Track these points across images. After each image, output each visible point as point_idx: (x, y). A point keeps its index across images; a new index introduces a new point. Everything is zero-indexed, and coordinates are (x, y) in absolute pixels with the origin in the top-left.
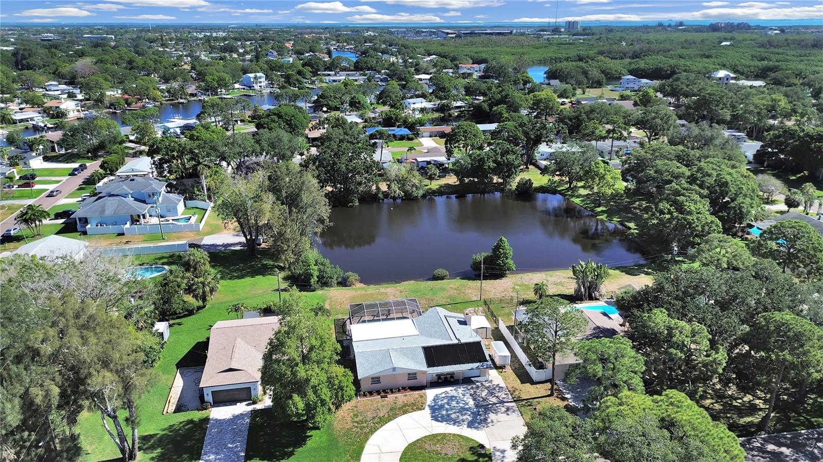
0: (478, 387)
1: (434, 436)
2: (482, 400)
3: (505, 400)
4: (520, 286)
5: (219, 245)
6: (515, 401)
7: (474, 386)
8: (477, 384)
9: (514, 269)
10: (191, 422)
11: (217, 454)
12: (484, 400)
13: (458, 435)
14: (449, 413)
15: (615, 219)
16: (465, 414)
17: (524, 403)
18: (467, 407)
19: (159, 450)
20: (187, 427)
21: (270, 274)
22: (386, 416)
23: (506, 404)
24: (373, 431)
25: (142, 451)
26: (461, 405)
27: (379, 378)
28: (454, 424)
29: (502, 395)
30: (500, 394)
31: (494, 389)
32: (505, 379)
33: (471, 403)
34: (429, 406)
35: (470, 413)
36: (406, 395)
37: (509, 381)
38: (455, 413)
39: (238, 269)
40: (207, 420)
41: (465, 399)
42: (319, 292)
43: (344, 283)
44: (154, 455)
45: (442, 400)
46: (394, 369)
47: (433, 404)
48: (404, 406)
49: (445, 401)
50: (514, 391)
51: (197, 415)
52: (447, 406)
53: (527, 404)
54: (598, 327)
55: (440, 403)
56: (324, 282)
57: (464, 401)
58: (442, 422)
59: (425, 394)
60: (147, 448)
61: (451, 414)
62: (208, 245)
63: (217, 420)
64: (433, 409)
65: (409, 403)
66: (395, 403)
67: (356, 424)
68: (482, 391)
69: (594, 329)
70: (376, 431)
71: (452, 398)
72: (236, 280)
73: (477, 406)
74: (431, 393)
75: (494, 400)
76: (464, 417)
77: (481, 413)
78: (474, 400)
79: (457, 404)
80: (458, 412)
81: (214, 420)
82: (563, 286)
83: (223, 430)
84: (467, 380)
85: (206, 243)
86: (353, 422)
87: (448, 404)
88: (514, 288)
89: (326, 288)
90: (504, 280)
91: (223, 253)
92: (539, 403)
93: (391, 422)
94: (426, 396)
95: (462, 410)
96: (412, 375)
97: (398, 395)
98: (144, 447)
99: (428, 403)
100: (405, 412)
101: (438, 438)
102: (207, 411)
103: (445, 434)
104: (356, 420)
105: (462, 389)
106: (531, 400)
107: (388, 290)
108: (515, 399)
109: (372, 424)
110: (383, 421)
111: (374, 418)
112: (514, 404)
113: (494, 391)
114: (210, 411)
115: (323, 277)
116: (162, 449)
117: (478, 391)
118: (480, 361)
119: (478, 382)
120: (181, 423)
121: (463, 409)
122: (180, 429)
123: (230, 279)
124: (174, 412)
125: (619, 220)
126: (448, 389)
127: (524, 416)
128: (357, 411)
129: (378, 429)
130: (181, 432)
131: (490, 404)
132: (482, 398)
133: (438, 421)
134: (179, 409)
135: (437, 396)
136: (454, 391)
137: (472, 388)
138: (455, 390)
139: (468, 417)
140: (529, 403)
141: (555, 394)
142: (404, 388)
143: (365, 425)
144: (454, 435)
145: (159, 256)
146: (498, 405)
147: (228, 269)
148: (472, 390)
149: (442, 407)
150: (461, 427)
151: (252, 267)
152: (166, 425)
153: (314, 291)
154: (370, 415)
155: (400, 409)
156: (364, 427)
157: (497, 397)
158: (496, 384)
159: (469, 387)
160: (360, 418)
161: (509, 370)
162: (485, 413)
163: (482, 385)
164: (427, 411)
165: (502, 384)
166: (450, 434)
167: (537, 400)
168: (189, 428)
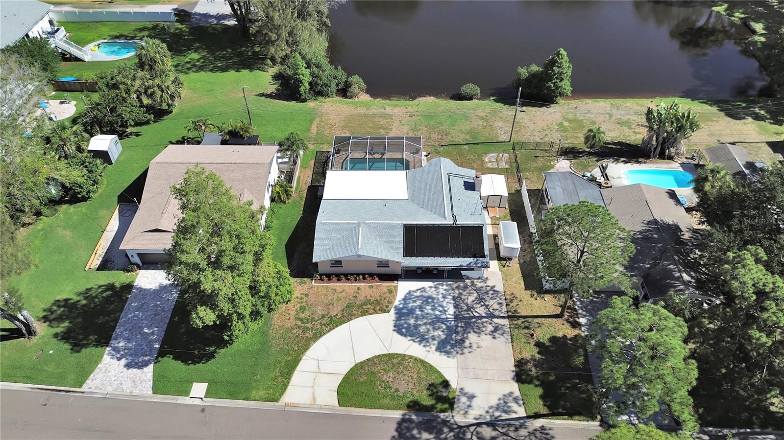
0: (466, 287)
1: (391, 356)
2: (465, 308)
3: (497, 313)
4: (570, 121)
5: (212, 16)
6: (509, 317)
7: (462, 285)
8: (467, 281)
9: (569, 94)
10: (111, 287)
11: (129, 340)
12: (469, 308)
13: (421, 360)
14: (419, 322)
15: (737, 14)
16: (439, 328)
17: (519, 322)
18: (444, 316)
19: (66, 324)
20: (105, 294)
21: (258, 69)
22: (339, 316)
23: (495, 320)
24: (316, 337)
25: (48, 323)
26: (437, 313)
27: (341, 261)
28: (420, 342)
29: (493, 304)
30: (492, 302)
31: (487, 293)
32: (505, 278)
33: (451, 310)
34: (396, 307)
35: (444, 327)
36: (372, 287)
37: (510, 282)
38: (425, 324)
39: (224, 57)
40: (128, 287)
41: (444, 304)
42: (311, 104)
43: (344, 92)
44: (59, 330)
45: (415, 302)
46: (359, 256)
47: (401, 306)
48: (365, 304)
49: (418, 303)
50: (511, 301)
51: (118, 278)
52: (418, 312)
53: (523, 325)
54: (655, 222)
55: (411, 305)
56: (318, 91)
57: (442, 306)
58: (405, 336)
59: (396, 287)
60: (55, 319)
61: (420, 325)
62: (200, 14)
63: (141, 290)
64: (401, 314)
65: (373, 299)
66: (356, 297)
67: (299, 323)
68: (470, 294)
70: (321, 336)
71: (428, 300)
72: (218, 73)
73: (457, 317)
74: (404, 287)
75: (481, 310)
76: (436, 333)
77: (459, 329)
78: (456, 307)
79: (432, 310)
80: (430, 324)
81: (137, 289)
82: (630, 128)
83: (145, 306)
84: (455, 274)
85: (198, 11)
86: (296, 319)
87: (421, 308)
88: (561, 124)
89: (321, 99)
90: (553, 108)
91: (214, 29)
92: (540, 325)
93: (344, 325)
94: (397, 292)
95: (436, 321)
96: (383, 264)
97: (362, 285)
98: (52, 317)
99: (396, 303)
100: (365, 313)
101: (395, 361)
102: (134, 274)
103: (405, 355)
104: (302, 316)
105: (445, 287)
106: (530, 320)
107: (396, 110)
108: (510, 314)
109: (319, 326)
110: (334, 322)
111: (323, 316)
112: (505, 322)
113: (485, 297)
114: (137, 274)
115: (317, 84)
116: (70, 323)
117: (464, 293)
118: (474, 256)
119: (468, 278)
120: (100, 287)
121: (438, 320)
122: (96, 297)
123: (211, 71)
124: (98, 269)
126: (427, 284)
127: (514, 344)
128: (306, 302)
129: (325, 334)
130: (96, 300)
131: (475, 317)
132: (467, 305)
133: (401, 333)
134: (103, 267)
135: (409, 293)
136: (433, 289)
137: (458, 287)
138: (435, 287)
139: (441, 333)
140: (526, 324)
141: (566, 315)
142: (371, 275)
143: (309, 325)
144: (416, 359)
145: (140, 25)
146: (484, 320)
147: (213, 54)
148: (457, 291)
149: (411, 311)
150: (428, 348)
151: (240, 54)
152: (82, 289)
153: (305, 101)
154: (320, 311)
155: (359, 307)
156: (307, 328)
157: (487, 306)
158: (491, 285)
159: (455, 285)
160: (307, 313)
161: (515, 265)
162: (465, 330)
163: (473, 284)
164: (391, 315)
165: (500, 287)
166: (411, 357)
167: (539, 320)
168: (108, 296)
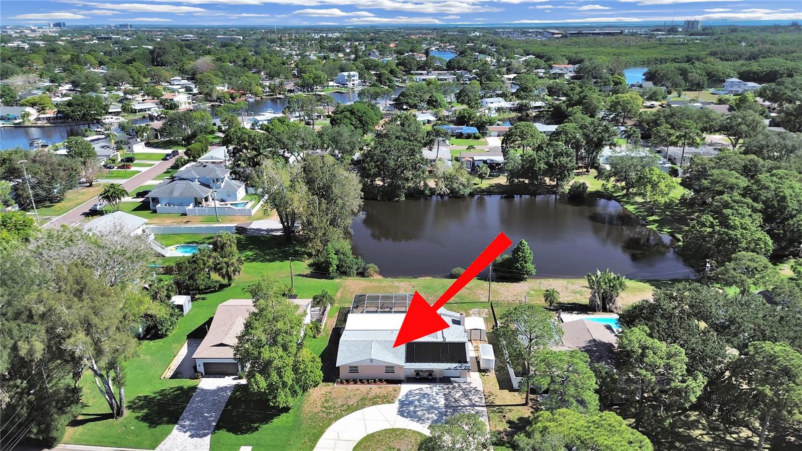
0: (454, 388)
1: (394, 430)
2: (453, 400)
3: (478, 404)
4: (535, 291)
5: (264, 230)
6: (487, 406)
7: (451, 386)
8: (454, 384)
9: (534, 274)
10: (180, 388)
11: (192, 420)
12: (456, 401)
13: (418, 432)
14: (417, 409)
15: (665, 230)
16: (432, 413)
17: (495, 409)
18: (437, 406)
19: (145, 411)
20: (175, 393)
21: (298, 260)
22: (355, 405)
23: (476, 408)
24: (337, 418)
25: (131, 410)
26: (431, 403)
27: (356, 367)
28: (418, 421)
29: (475, 399)
30: (474, 397)
31: (470, 391)
32: (484, 383)
33: (442, 402)
34: (399, 400)
35: (437, 412)
36: (381, 387)
37: (487, 385)
38: (422, 410)
39: (272, 253)
40: (194, 389)
41: (437, 398)
42: (337, 281)
43: (362, 274)
44: (139, 415)
45: (414, 396)
46: (372, 360)
47: (404, 399)
48: (375, 398)
49: (417, 397)
50: (489, 396)
51: (186, 383)
52: (416, 403)
53: (498, 411)
54: (594, 340)
55: (411, 399)
56: (343, 271)
57: (435, 400)
58: (407, 417)
59: (399, 388)
60: (137, 408)
61: (418, 411)
62: (254, 229)
63: (203, 390)
64: (402, 404)
65: (381, 395)
66: (368, 394)
67: (324, 409)
68: (457, 392)
69: (589, 342)
70: (341, 418)
71: (424, 396)
72: (266, 263)
73: (446, 406)
74: (405, 388)
75: (466, 402)
76: (430, 416)
77: (448, 413)
78: (446, 399)
79: (428, 401)
80: (426, 410)
81: (200, 390)
82: (581, 295)
83: (205, 400)
84: (445, 380)
85: (253, 228)
86: (322, 407)
87: (419, 400)
88: (528, 293)
89: (344, 277)
90: (522, 284)
91: (264, 237)
92: (510, 411)
93: (358, 412)
94: (400, 391)
95: (430, 409)
96: (390, 369)
97: (374, 386)
98: (135, 406)
99: (400, 397)
100: (374, 404)
101: (397, 432)
102: (198, 380)
103: (405, 429)
104: (326, 405)
105: (438, 388)
106: (503, 407)
107: (402, 284)
108: (488, 404)
109: (339, 411)
110: (350, 409)
111: (342, 406)
112: (485, 409)
113: (469, 394)
114: (200, 381)
115: (342, 266)
116: (148, 410)
117: (453, 392)
118: (459, 362)
119: (456, 382)
120: (171, 388)
121: (432, 407)
122: (169, 394)
123: (262, 261)
124: (170, 378)
125: (670, 230)
126: (424, 386)
127: (491, 422)
128: (330, 397)
129: (343, 416)
130: (169, 396)
131: (460, 406)
132: (455, 399)
133: (403, 416)
134: (174, 376)
135: (410, 391)
136: (429, 389)
137: (448, 388)
138: (430, 388)
139: (434, 416)
140: (500, 410)
141: (530, 404)
142: (380, 381)
143: (332, 411)
144: (414, 431)
145: (208, 236)
146: (468, 408)
147: (263, 252)
148: (447, 390)
149: (412, 403)
150: (424, 425)
151: (285, 251)
152: (159, 390)
153: (332, 278)
154: (340, 402)
155: (370, 400)
156: (331, 413)
157: (470, 400)
158: (474, 387)
159: (445, 387)
160: (330, 404)
161: (492, 375)
162: (453, 414)
163: (459, 386)
164: (396, 405)
165: (480, 388)
166: (410, 430)
167: (510, 407)
168: (178, 394)
